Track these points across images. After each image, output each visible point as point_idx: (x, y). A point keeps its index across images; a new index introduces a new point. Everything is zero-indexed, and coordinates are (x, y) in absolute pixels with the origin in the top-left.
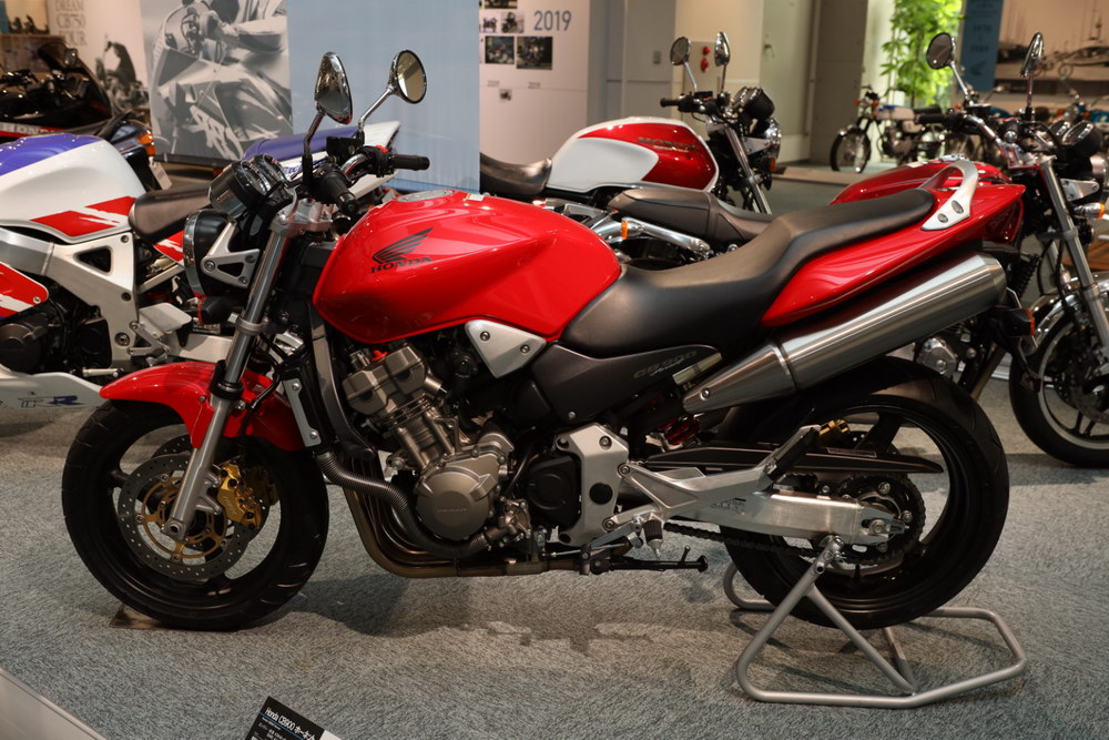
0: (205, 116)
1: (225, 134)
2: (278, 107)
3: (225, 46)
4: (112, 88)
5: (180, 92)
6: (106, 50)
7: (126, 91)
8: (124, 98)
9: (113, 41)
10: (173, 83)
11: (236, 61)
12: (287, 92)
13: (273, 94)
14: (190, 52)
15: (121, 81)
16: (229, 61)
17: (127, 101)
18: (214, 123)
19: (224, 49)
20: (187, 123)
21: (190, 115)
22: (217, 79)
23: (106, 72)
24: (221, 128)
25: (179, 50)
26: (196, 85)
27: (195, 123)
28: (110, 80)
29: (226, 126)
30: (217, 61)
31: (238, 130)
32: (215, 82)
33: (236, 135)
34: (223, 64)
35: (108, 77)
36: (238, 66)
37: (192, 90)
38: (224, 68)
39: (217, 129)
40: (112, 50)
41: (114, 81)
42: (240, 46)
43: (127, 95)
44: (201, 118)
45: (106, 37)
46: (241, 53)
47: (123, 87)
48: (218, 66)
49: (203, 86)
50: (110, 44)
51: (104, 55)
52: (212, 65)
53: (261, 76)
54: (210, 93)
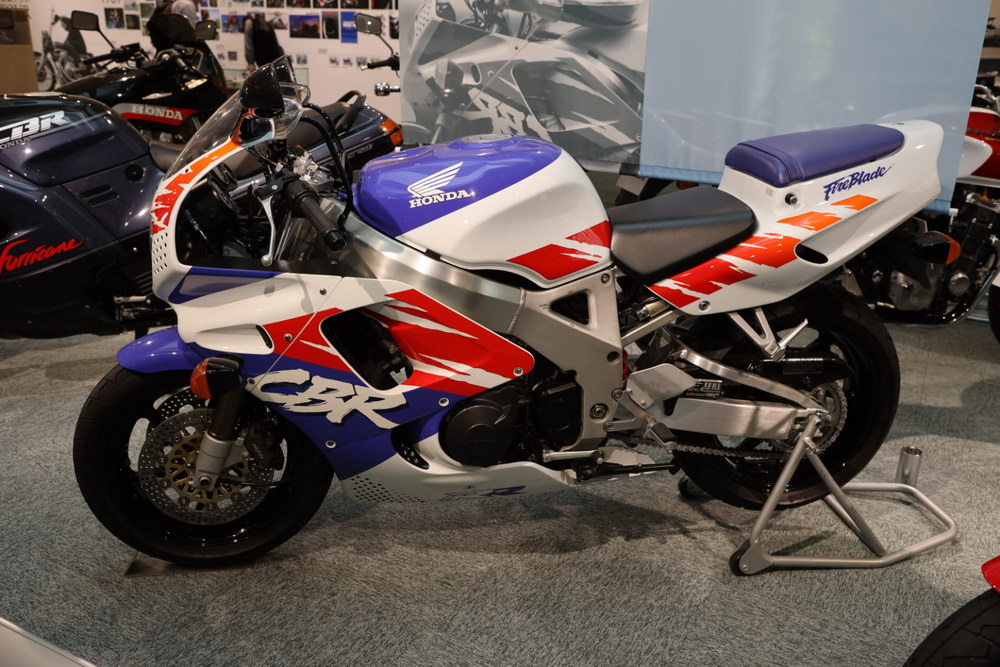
0: (493, 102)
1: (524, 123)
2: (618, 91)
3: (537, 17)
4: (60, 59)
5: (455, 73)
6: (53, 24)
7: (76, 63)
8: (73, 69)
9: (60, 15)
10: (443, 62)
11: (555, 37)
12: (640, 77)
13: (613, 78)
14: (477, 25)
15: (70, 53)
16: (542, 36)
17: (77, 72)
18: (505, 108)
19: (534, 21)
20: (463, 109)
21: (468, 99)
22: (518, 57)
23: (54, 44)
24: (519, 116)
25: (458, 23)
26: (480, 65)
27: (475, 108)
28: (58, 52)
29: (527, 113)
30: (521, 36)
31: (549, 118)
32: (513, 61)
33: (544, 124)
34: (531, 40)
35: (56, 50)
36: (558, 43)
37: (474, 70)
38: (533, 44)
39: (512, 117)
40: (59, 23)
41: (63, 53)
42: (564, 19)
43: (77, 66)
44: (486, 104)
45: (53, 11)
46: (566, 28)
47: (72, 59)
48: (522, 43)
49: (496, 65)
50: (57, 18)
51: (51, 30)
52: (513, 41)
53: (595, 55)
54: (505, 75)
